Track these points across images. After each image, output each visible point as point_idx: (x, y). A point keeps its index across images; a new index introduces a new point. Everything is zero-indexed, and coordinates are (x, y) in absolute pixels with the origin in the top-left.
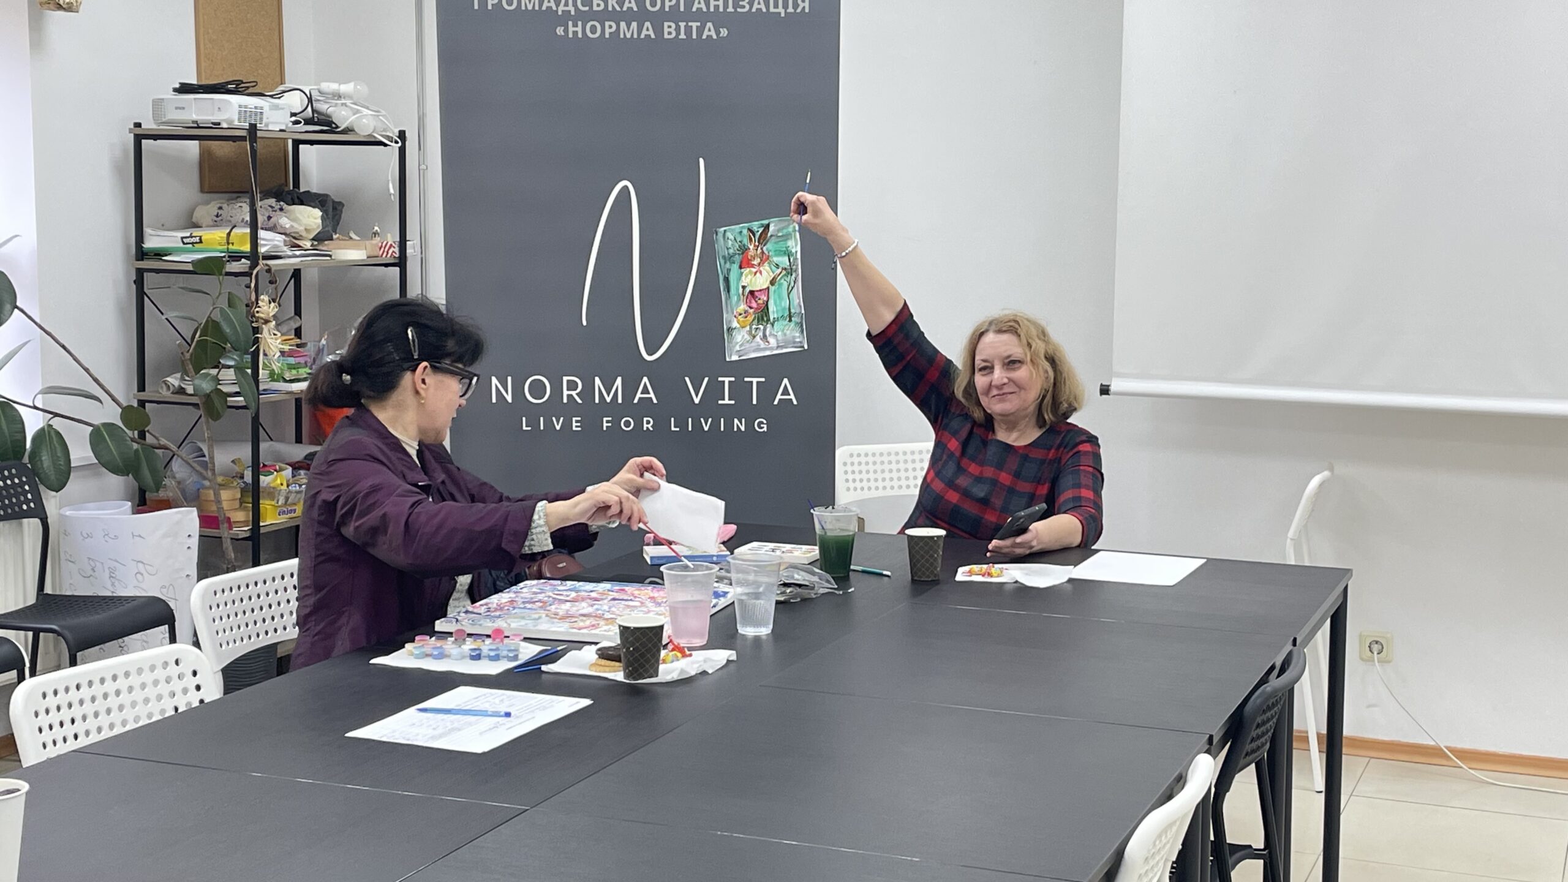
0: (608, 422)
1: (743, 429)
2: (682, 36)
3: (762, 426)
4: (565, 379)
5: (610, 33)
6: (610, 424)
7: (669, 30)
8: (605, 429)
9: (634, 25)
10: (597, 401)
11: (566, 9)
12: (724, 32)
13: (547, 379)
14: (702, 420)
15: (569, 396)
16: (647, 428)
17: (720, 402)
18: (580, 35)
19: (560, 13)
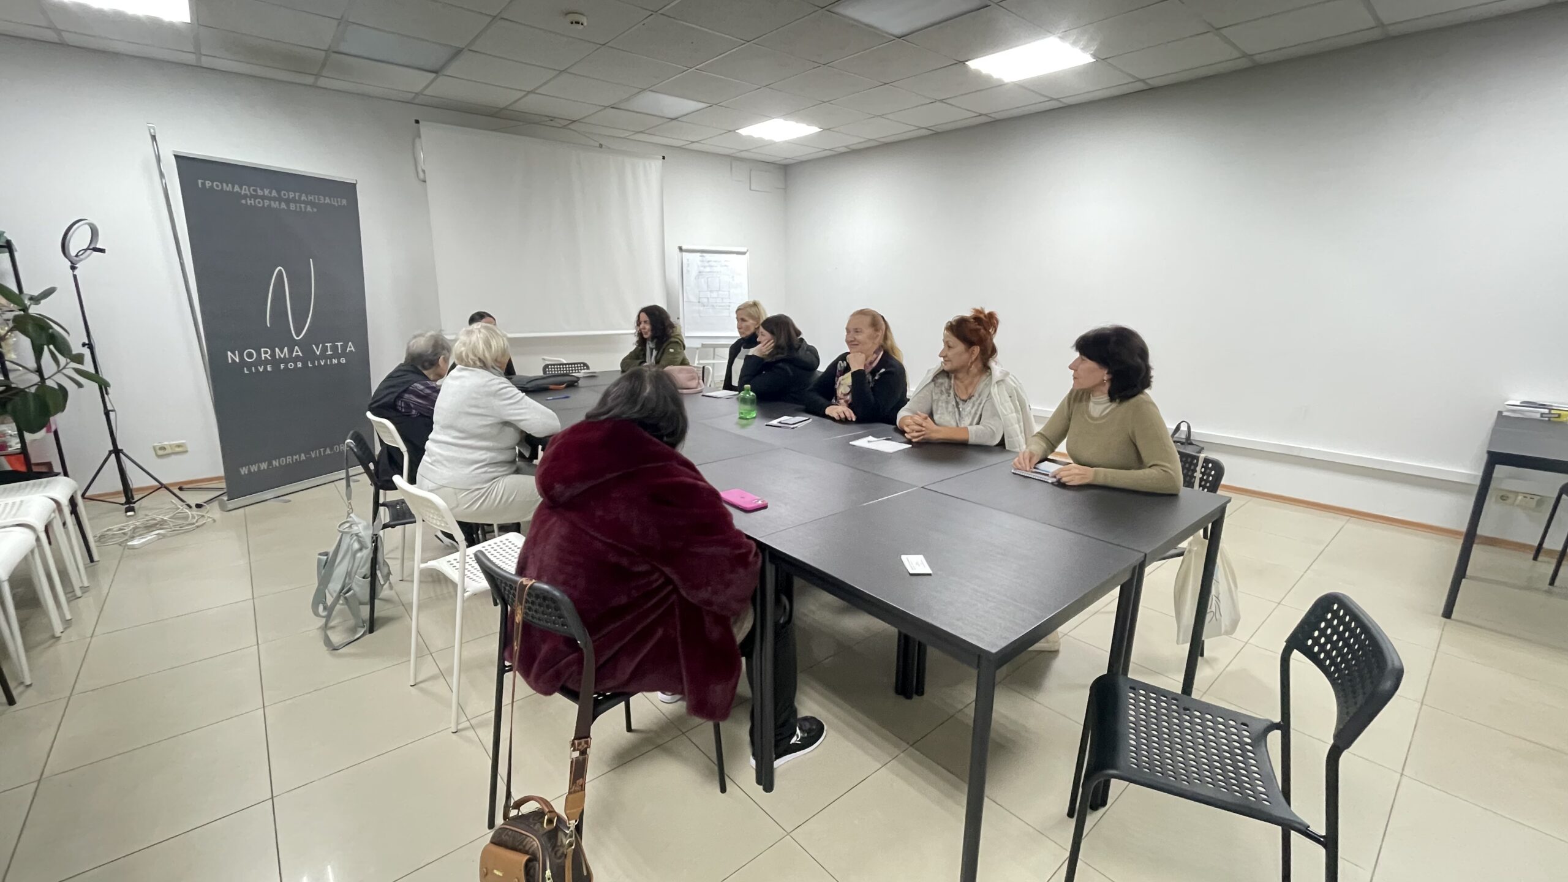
2: (298, 209)
4: (262, 350)
5: (267, 205)
7: (292, 206)
9: (277, 203)
11: (245, 192)
12: (315, 210)
13: (253, 350)
15: (265, 357)
18: (253, 204)
19: (242, 193)
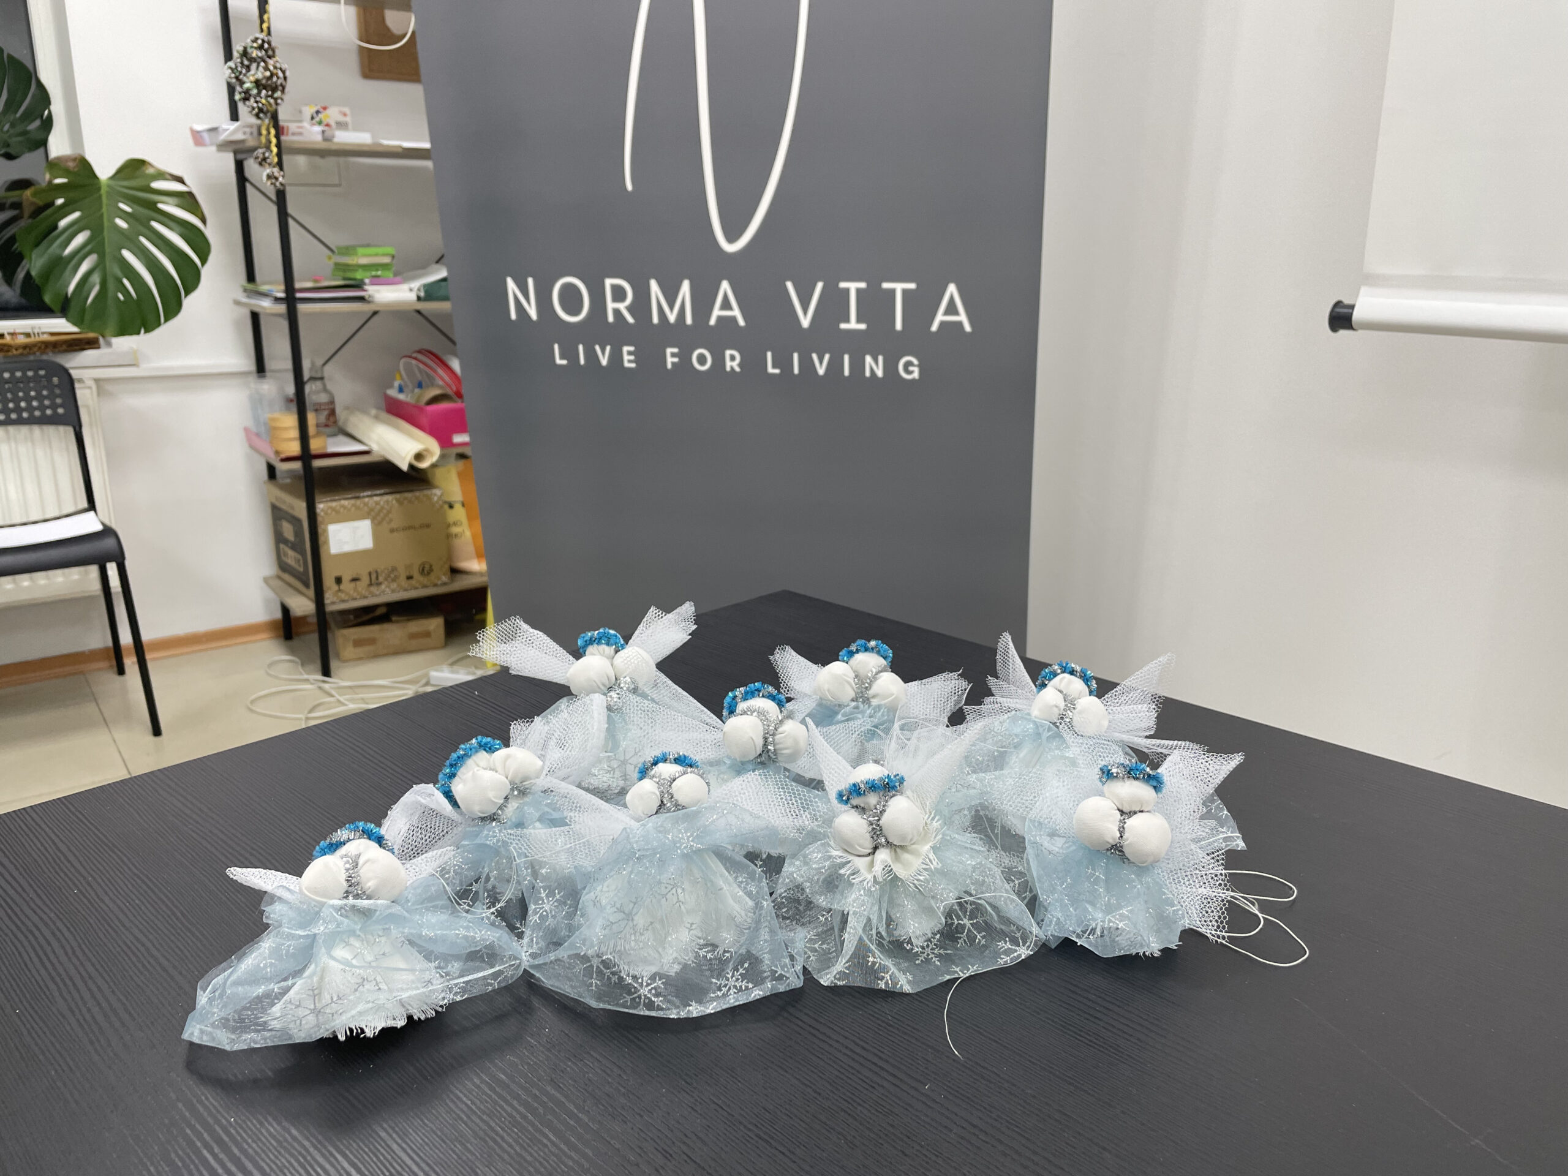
0: (673, 355)
1: (880, 373)
3: (911, 368)
6: (676, 360)
8: (669, 366)
10: (655, 320)
13: (583, 282)
14: (815, 356)
16: (732, 368)
17: (843, 326)
